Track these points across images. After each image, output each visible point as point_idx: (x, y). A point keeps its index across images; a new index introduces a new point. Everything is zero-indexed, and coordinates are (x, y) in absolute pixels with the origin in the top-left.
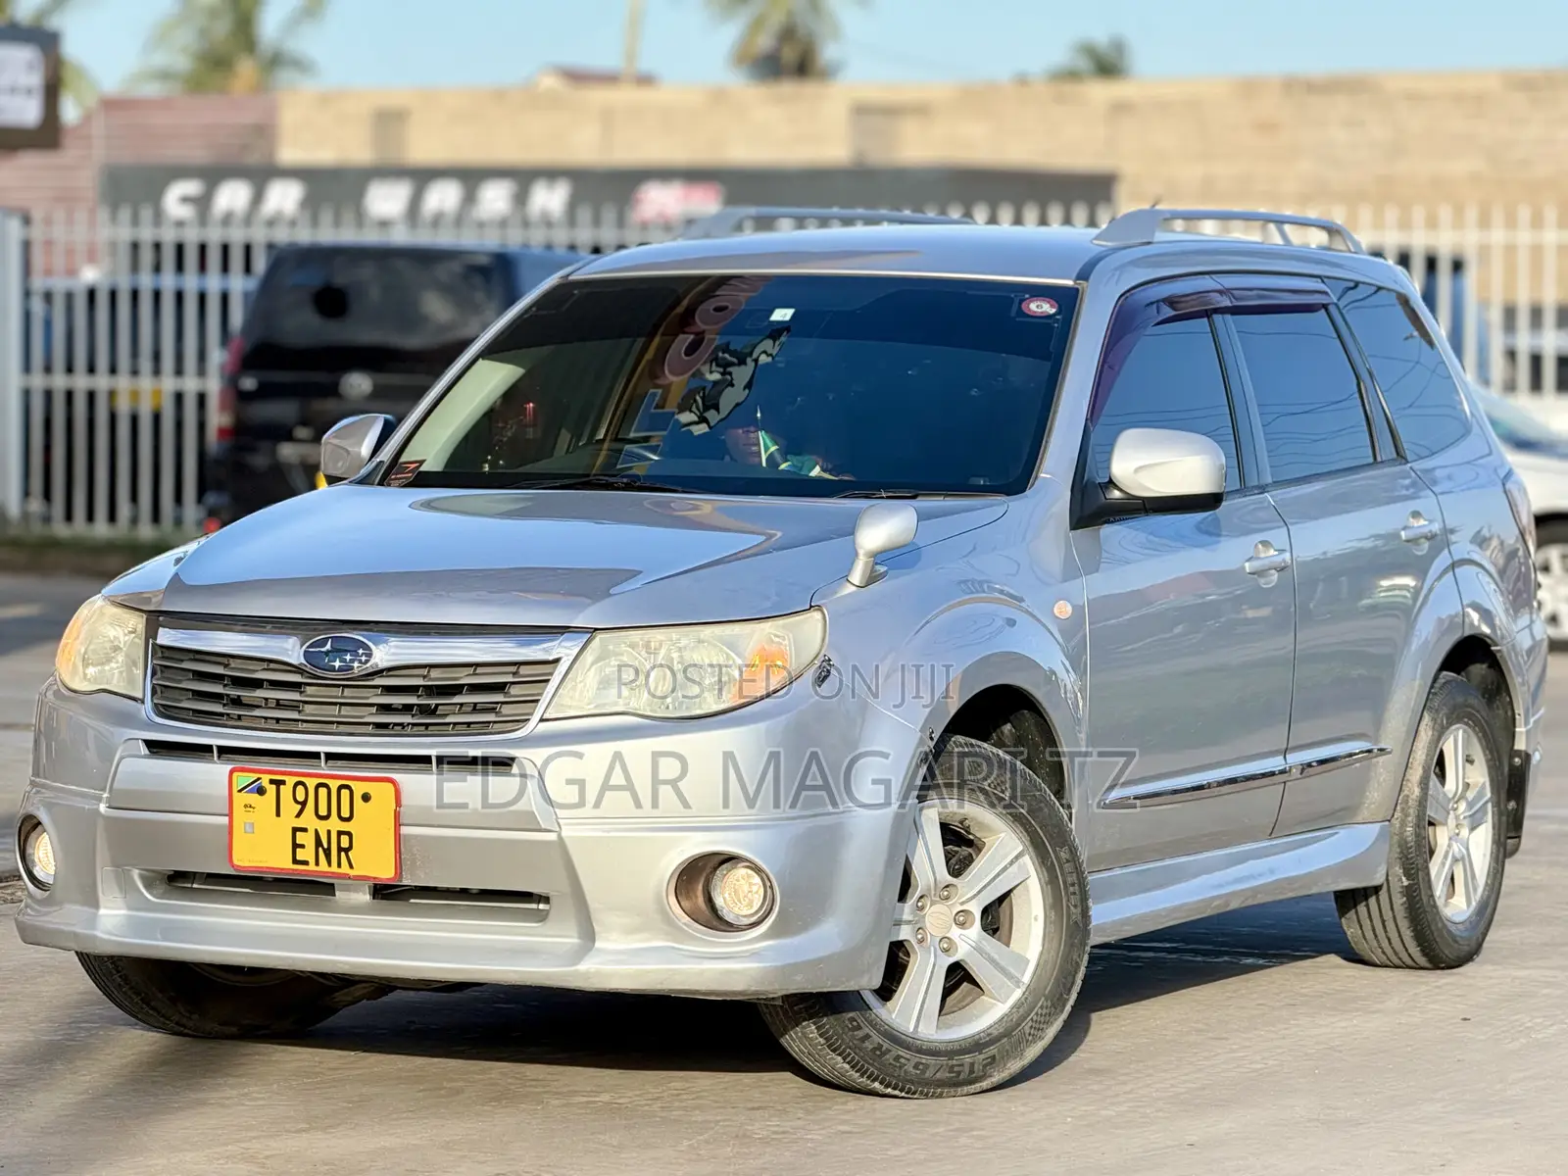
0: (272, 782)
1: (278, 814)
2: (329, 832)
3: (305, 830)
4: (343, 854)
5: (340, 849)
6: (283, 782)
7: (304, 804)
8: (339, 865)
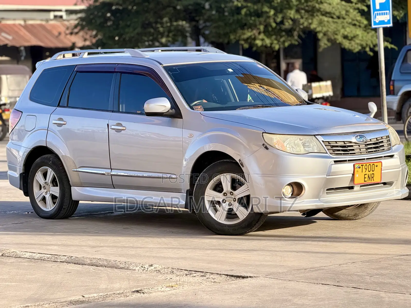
0: (362, 165)
1: (362, 172)
2: (370, 174)
3: (366, 174)
4: (372, 178)
5: (372, 177)
6: (363, 165)
7: (366, 169)
8: (372, 181)
